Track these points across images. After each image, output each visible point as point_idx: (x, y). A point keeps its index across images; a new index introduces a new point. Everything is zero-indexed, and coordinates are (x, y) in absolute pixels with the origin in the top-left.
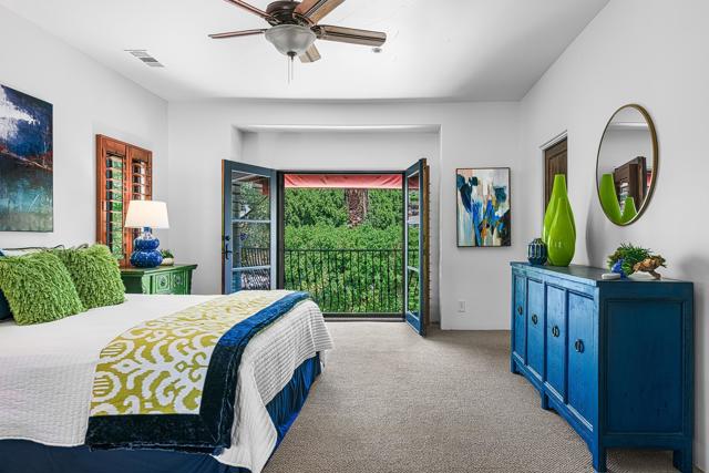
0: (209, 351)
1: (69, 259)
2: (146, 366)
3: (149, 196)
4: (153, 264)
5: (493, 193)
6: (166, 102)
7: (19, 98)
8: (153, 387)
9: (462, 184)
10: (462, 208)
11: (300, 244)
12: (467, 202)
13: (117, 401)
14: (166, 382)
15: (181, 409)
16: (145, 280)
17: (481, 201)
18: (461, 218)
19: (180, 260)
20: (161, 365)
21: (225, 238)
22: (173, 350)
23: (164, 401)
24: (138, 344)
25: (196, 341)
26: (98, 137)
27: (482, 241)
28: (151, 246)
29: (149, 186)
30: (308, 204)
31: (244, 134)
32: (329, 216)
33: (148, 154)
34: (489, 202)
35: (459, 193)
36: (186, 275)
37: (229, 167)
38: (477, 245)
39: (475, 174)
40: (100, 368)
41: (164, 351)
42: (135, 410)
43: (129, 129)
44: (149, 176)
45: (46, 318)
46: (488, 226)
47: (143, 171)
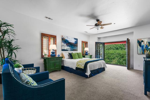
0: (85, 63)
1: (78, 54)
2: (80, 63)
3: (87, 47)
4: (87, 55)
5: (148, 43)
6: (90, 36)
7: (75, 39)
8: (80, 66)
9: (139, 42)
10: (139, 47)
11: (114, 53)
12: (140, 45)
13: (78, 66)
14: (81, 65)
15: (82, 68)
16: (86, 56)
17: (144, 45)
18: (139, 48)
19: (90, 54)
20: (81, 64)
21: (96, 52)
22: (82, 62)
23: (81, 67)
24: (80, 61)
25: (84, 62)
26: (82, 41)
27: (144, 53)
28: (87, 53)
29: (87, 46)
30: (117, 46)
31: (99, 38)
32: (122, 48)
33: (87, 42)
34: (147, 45)
35: (138, 44)
36: (91, 56)
37: (96, 43)
38: (143, 54)
39: (142, 40)
40: (77, 63)
41: (81, 62)
42: (79, 67)
43: (85, 40)
44: (87, 45)
45: (75, 59)
46: (146, 50)
47: (87, 44)
